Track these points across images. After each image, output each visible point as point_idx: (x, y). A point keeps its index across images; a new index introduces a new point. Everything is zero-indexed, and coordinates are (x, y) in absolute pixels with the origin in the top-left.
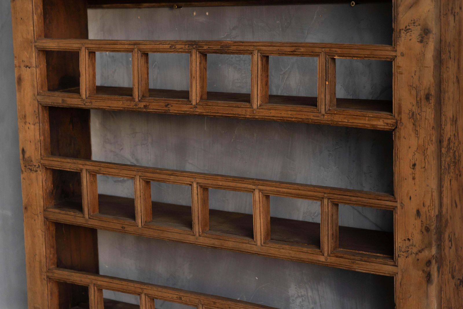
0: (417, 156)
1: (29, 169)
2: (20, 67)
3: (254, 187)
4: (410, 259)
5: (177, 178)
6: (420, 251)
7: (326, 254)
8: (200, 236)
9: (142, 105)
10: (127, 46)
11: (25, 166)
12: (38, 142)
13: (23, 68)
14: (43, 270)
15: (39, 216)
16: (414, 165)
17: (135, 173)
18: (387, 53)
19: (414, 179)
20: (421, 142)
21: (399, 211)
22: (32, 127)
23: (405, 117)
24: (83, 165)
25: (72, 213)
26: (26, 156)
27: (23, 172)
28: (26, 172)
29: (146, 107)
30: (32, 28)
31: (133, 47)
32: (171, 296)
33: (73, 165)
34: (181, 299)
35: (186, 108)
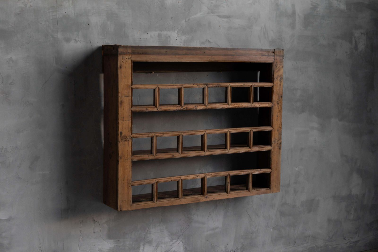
0: (278, 113)
1: (124, 140)
2: (122, 97)
5: (198, 133)
6: (278, 141)
7: (251, 148)
8: (206, 152)
11: (122, 139)
12: (130, 128)
13: (124, 97)
14: (129, 183)
15: (129, 159)
16: (277, 116)
18: (271, 85)
20: (279, 109)
21: (273, 130)
22: (128, 122)
23: (275, 103)
24: (155, 134)
25: (147, 155)
26: (123, 135)
27: (120, 142)
28: (122, 142)
29: (186, 108)
30: (131, 80)
31: (181, 86)
32: (193, 177)
33: (149, 135)
34: (198, 177)
35: (203, 107)
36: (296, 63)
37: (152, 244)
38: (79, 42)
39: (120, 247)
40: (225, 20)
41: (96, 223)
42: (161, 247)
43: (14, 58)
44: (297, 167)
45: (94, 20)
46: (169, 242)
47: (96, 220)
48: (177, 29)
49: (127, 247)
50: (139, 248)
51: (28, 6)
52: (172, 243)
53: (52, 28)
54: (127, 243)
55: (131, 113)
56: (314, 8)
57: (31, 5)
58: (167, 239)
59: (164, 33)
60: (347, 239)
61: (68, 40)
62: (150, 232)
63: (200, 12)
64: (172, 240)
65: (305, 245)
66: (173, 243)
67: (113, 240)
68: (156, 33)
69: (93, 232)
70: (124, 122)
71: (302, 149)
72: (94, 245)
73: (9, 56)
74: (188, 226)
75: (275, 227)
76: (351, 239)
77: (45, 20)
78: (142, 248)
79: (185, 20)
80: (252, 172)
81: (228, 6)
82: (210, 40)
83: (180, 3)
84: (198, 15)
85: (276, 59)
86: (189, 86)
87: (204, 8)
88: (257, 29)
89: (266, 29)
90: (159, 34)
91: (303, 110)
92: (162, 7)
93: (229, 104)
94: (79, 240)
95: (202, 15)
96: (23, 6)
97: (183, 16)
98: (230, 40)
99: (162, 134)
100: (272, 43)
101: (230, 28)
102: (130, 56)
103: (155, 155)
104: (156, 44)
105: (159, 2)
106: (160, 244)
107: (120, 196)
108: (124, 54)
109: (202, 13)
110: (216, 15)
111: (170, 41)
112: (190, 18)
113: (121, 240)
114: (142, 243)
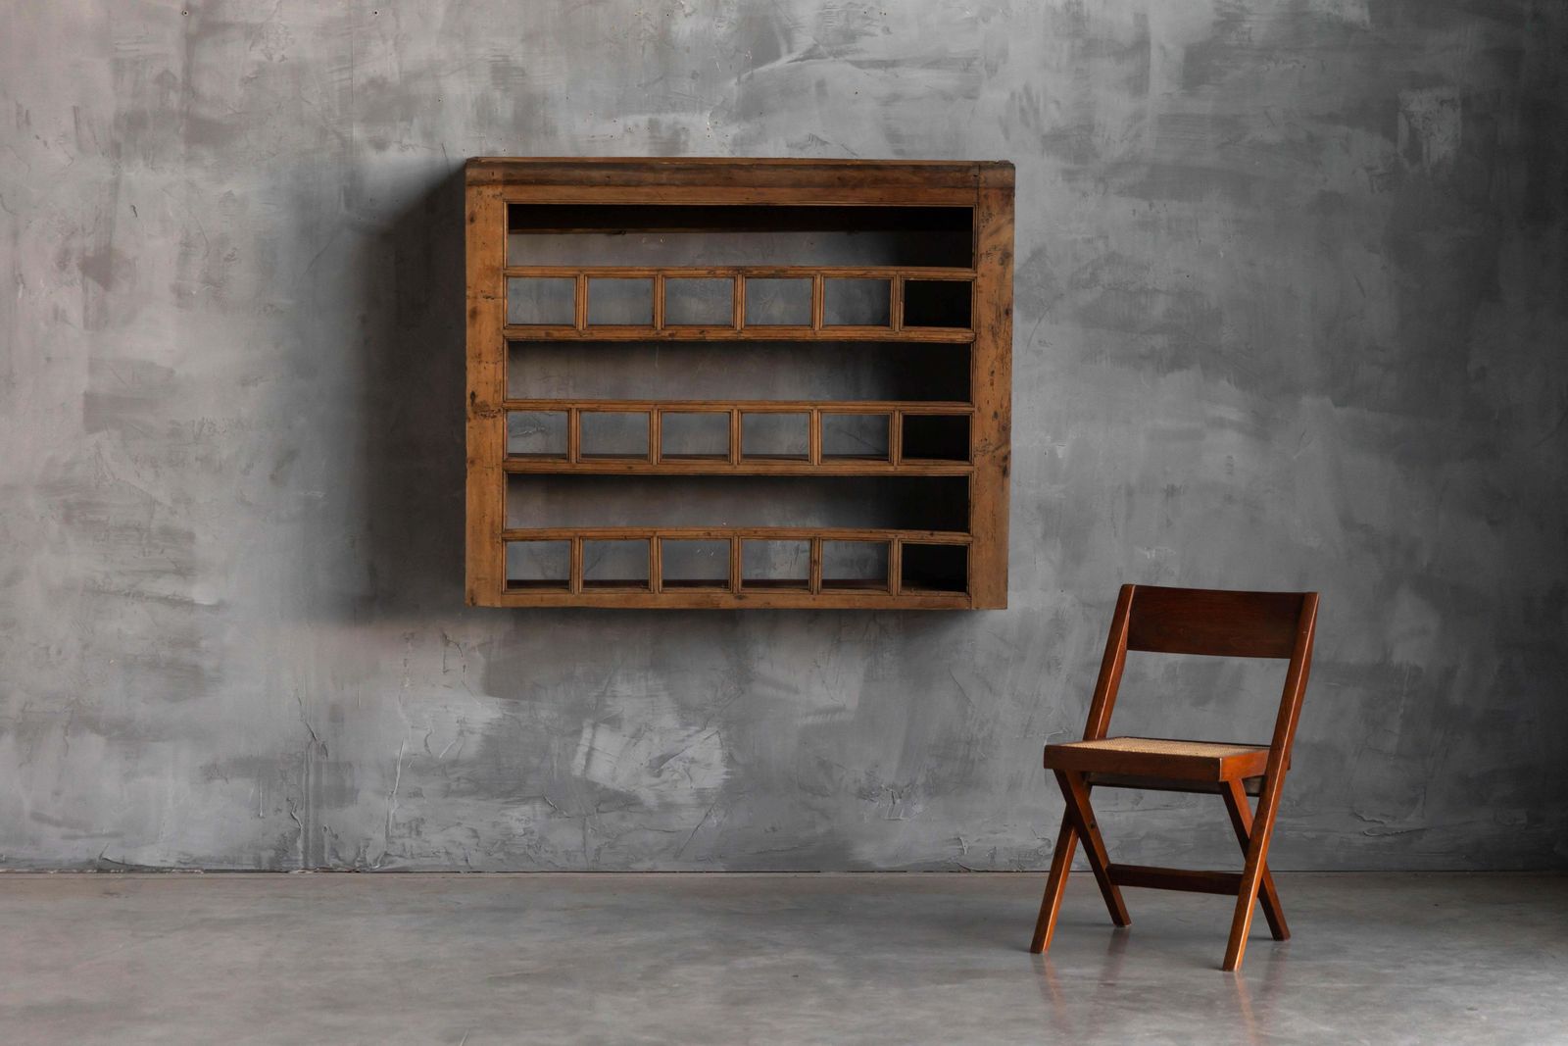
0: (996, 363)
1: (482, 415)
2: (476, 298)
3: (812, 408)
4: (986, 457)
5: (712, 407)
6: (997, 449)
7: (895, 463)
8: (738, 464)
9: (667, 334)
10: (647, 273)
11: (475, 413)
12: (500, 383)
13: (481, 299)
14: (496, 532)
15: (496, 469)
16: (993, 372)
17: (652, 406)
18: (968, 275)
19: (992, 384)
20: (1000, 350)
21: (976, 415)
22: (492, 366)
23: (984, 331)
24: (573, 404)
25: (551, 461)
26: (477, 400)
27: (470, 419)
28: (475, 418)
29: (670, 335)
30: (501, 253)
31: (655, 273)
32: (695, 533)
33: (556, 406)
34: (709, 534)
35: (728, 334)
36: (1151, 206)
37: (619, 728)
38: (411, 149)
39: (520, 722)
40: (880, 73)
41: (451, 645)
42: (651, 740)
43: (237, 192)
44: (1148, 549)
45: (456, 88)
46: (676, 729)
47: (450, 637)
48: (711, 105)
49: (542, 726)
50: (578, 733)
51: (276, 57)
52: (686, 733)
53: (338, 113)
54: (544, 714)
55: (504, 344)
56: (1228, 21)
57: (283, 56)
58: (669, 720)
59: (667, 119)
60: (1366, 818)
61: (380, 145)
62: (613, 691)
63: (790, 51)
64: (686, 725)
65: (1184, 811)
66: (689, 736)
67: (499, 700)
68: (643, 120)
69: (442, 668)
70: (481, 367)
71: (1171, 492)
72: (445, 707)
73: (226, 188)
74: (740, 692)
75: (1059, 735)
76: (1385, 822)
77: (320, 92)
78: (587, 734)
79: (739, 80)
80: (901, 536)
81: (887, 30)
82: (823, 136)
83: (722, 30)
84: (782, 62)
85: (986, 196)
86: (681, 272)
87: (804, 41)
88: (994, 97)
89: (1030, 99)
90: (650, 121)
91: (1177, 362)
92: (664, 43)
93: (817, 328)
94: (402, 684)
95: (796, 60)
96: (263, 58)
97: (731, 67)
98: (893, 136)
99: (595, 406)
100: (1054, 141)
101: (894, 98)
102: (500, 189)
103: (574, 461)
104: (641, 151)
105: (652, 30)
106: (645, 731)
107: (469, 565)
108: (483, 185)
109: (794, 56)
110: (847, 61)
111: (685, 143)
112: (755, 71)
113: (524, 703)
114: (588, 722)
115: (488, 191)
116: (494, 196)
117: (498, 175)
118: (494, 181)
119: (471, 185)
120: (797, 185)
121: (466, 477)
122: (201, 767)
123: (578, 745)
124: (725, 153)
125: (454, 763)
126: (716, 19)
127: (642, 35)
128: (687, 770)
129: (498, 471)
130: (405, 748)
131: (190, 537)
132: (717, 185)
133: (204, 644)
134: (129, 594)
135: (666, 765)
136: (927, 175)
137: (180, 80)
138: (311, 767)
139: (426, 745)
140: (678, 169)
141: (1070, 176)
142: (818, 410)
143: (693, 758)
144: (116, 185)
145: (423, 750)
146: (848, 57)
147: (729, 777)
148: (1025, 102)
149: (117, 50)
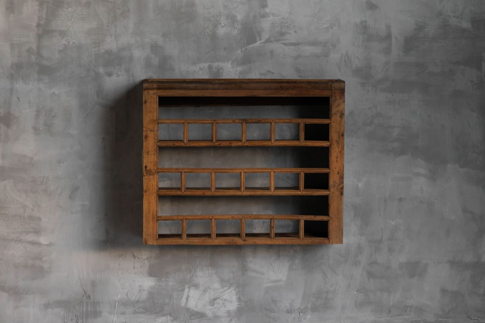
0: (339, 154)
1: (149, 174)
2: (147, 131)
3: (271, 171)
4: (335, 188)
5: (234, 171)
6: (339, 185)
7: (302, 191)
8: (244, 191)
9: (217, 144)
10: (210, 121)
11: (147, 173)
12: (156, 162)
13: (149, 132)
15: (154, 194)
16: (337, 157)
17: (212, 170)
18: (328, 121)
19: (337, 162)
20: (340, 150)
21: (331, 173)
22: (153, 156)
23: (334, 142)
24: (183, 170)
25: (174, 191)
26: (148, 169)
27: (145, 176)
28: (147, 175)
29: (219, 144)
30: (156, 115)
31: (213, 121)
32: (228, 217)
33: (177, 171)
34: (233, 217)
35: (240, 144)
36: (392, 95)
37: (198, 288)
38: (121, 76)
39: (162, 287)
40: (293, 47)
41: (136, 258)
42: (210, 292)
43: (57, 92)
44: (392, 221)
45: (137, 54)
46: (219, 288)
47: (136, 255)
48: (232, 59)
49: (170, 288)
50: (183, 290)
51: (71, 43)
52: (222, 290)
53: (94, 63)
54: (170, 283)
55: (157, 148)
56: (420, 28)
57: (74, 42)
58: (217, 285)
59: (215, 65)
60: (473, 318)
61: (110, 75)
62: (196, 275)
63: (260, 40)
64: (223, 287)
65: (406, 317)
66: (224, 291)
67: (154, 278)
68: (206, 65)
69: (133, 267)
70: (149, 156)
71: (400, 200)
72: (134, 281)
73: (53, 91)
74: (243, 274)
75: (360, 289)
76: (480, 320)
77: (87, 55)
78: (186, 291)
79: (241, 50)
80: (303, 218)
81: (296, 32)
82: (272, 70)
83: (235, 32)
84: (258, 44)
85: (335, 93)
86: (222, 121)
87: (265, 36)
88: (335, 56)
89: (348, 57)
90: (209, 65)
91: (402, 152)
92: (214, 37)
93: (273, 141)
94: (118, 273)
95: (262, 43)
96: (66, 43)
97: (239, 45)
98: (298, 70)
99: (191, 171)
100: (357, 72)
101: (298, 57)
102: (156, 91)
103: (183, 191)
104: (206, 77)
105: (210, 32)
106: (208, 289)
107: (144, 230)
108: (149, 90)
109: (262, 41)
110: (281, 43)
111: (222, 73)
112: (247, 47)
113: (163, 279)
114: (187, 286)
115: (151, 92)
116: (153, 94)
117: (155, 86)
118: (153, 88)
119: (145, 89)
120: (265, 89)
121: (143, 197)
122: (43, 304)
123: (183, 295)
124: (237, 77)
125: (138, 302)
126: (233, 29)
127: (206, 34)
128: (223, 304)
129: (155, 195)
130: (119, 296)
131: (40, 219)
132: (236, 89)
133: (44, 258)
134: (17, 240)
135: (216, 301)
136: (313, 85)
137: (35, 51)
138: (85, 304)
139: (127, 295)
140: (221, 84)
141: (363, 85)
142: (273, 172)
143: (226, 299)
144: (12, 90)
145: (126, 297)
146: (282, 42)
147: (239, 306)
148: (346, 58)
149: (12, 40)
